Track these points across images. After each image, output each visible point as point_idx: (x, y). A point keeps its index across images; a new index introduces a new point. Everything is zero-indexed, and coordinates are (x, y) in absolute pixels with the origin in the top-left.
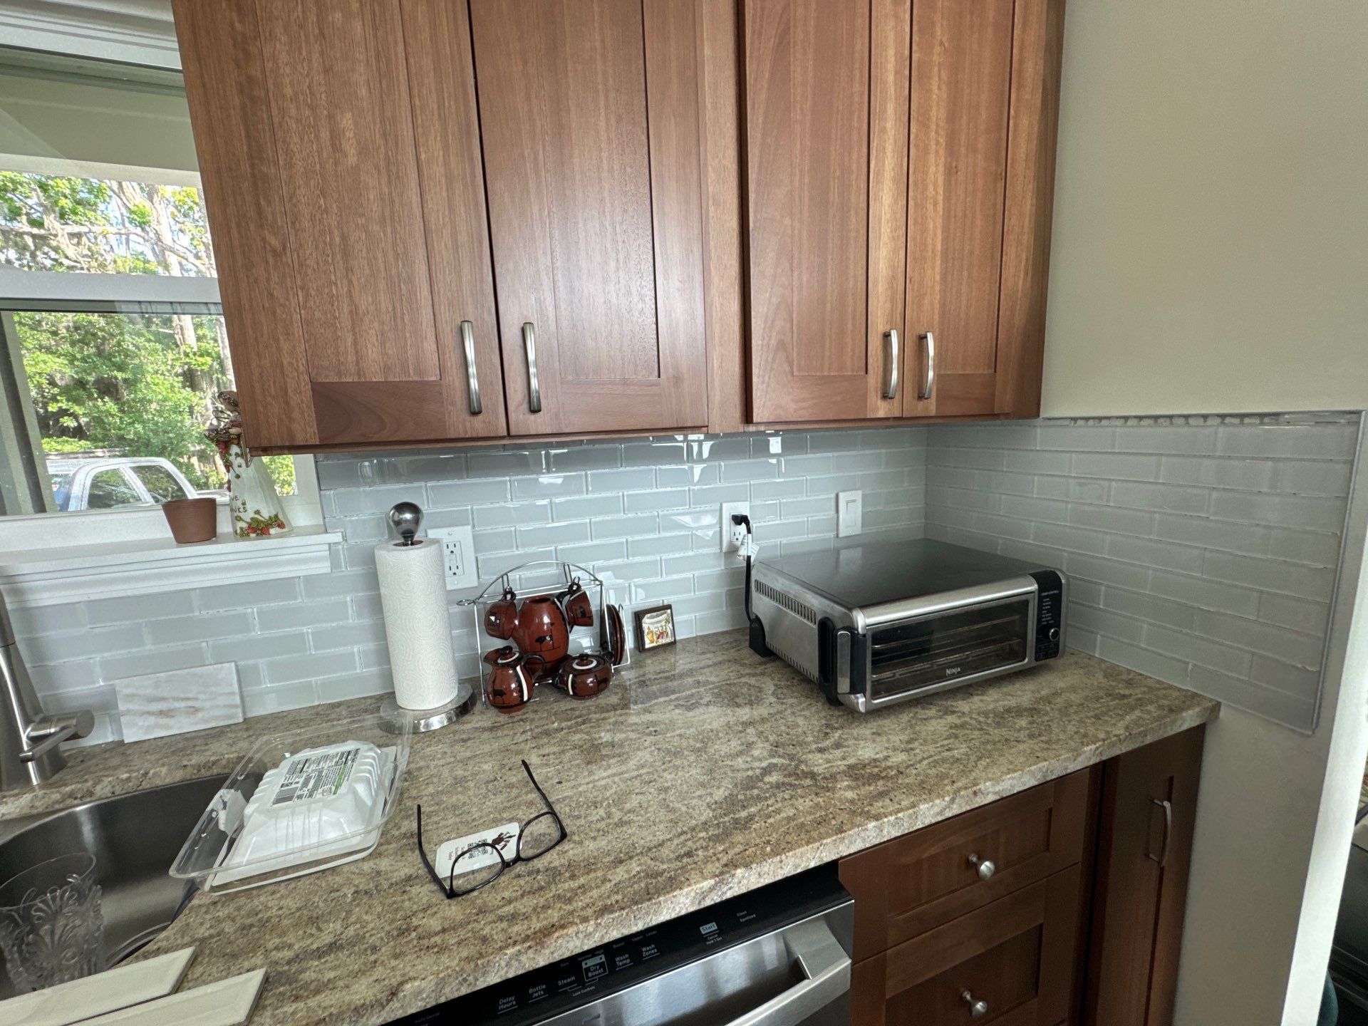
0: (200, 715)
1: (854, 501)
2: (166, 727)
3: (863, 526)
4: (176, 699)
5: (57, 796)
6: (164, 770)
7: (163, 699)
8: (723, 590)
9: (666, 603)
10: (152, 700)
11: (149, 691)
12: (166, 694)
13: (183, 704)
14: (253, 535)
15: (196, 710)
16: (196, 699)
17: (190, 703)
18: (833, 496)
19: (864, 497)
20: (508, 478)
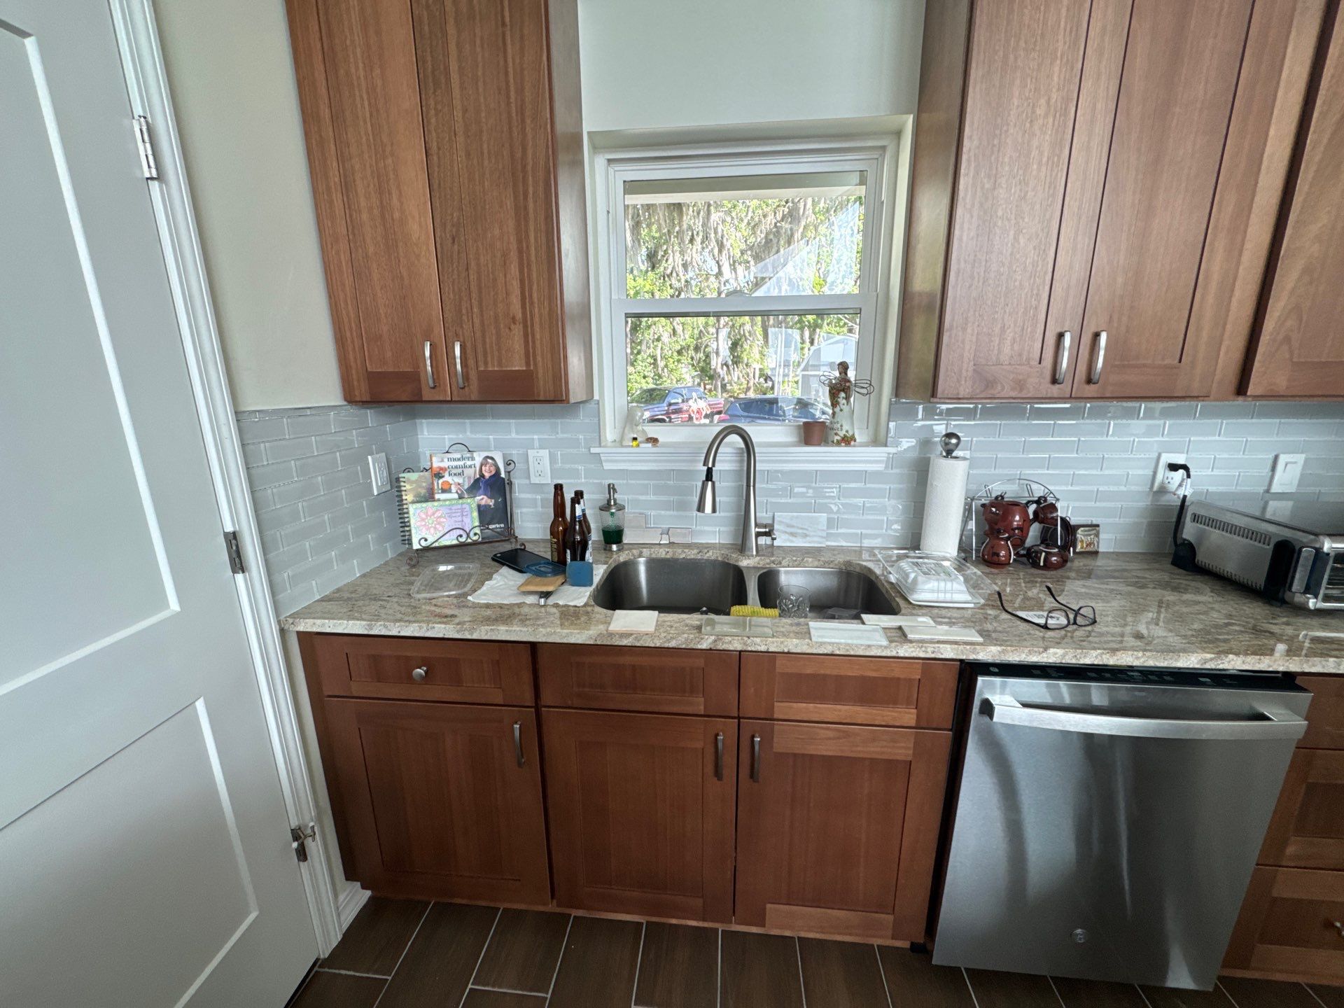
0: (808, 538)
1: (1295, 463)
2: (792, 541)
3: (1299, 485)
4: (798, 528)
5: (768, 561)
6: (810, 560)
7: (793, 526)
8: (1145, 521)
9: (1095, 522)
10: (789, 526)
11: (788, 521)
12: (795, 524)
13: (800, 531)
14: (843, 444)
15: (806, 536)
16: (807, 530)
17: (805, 532)
18: (1271, 456)
19: (1306, 460)
20: (999, 422)
